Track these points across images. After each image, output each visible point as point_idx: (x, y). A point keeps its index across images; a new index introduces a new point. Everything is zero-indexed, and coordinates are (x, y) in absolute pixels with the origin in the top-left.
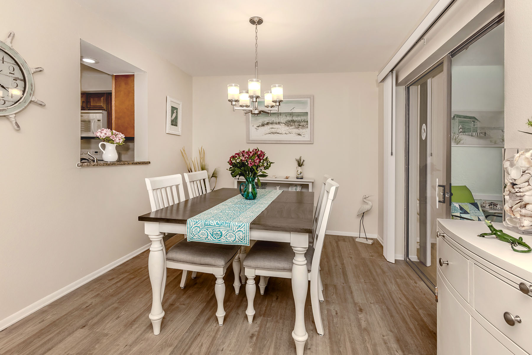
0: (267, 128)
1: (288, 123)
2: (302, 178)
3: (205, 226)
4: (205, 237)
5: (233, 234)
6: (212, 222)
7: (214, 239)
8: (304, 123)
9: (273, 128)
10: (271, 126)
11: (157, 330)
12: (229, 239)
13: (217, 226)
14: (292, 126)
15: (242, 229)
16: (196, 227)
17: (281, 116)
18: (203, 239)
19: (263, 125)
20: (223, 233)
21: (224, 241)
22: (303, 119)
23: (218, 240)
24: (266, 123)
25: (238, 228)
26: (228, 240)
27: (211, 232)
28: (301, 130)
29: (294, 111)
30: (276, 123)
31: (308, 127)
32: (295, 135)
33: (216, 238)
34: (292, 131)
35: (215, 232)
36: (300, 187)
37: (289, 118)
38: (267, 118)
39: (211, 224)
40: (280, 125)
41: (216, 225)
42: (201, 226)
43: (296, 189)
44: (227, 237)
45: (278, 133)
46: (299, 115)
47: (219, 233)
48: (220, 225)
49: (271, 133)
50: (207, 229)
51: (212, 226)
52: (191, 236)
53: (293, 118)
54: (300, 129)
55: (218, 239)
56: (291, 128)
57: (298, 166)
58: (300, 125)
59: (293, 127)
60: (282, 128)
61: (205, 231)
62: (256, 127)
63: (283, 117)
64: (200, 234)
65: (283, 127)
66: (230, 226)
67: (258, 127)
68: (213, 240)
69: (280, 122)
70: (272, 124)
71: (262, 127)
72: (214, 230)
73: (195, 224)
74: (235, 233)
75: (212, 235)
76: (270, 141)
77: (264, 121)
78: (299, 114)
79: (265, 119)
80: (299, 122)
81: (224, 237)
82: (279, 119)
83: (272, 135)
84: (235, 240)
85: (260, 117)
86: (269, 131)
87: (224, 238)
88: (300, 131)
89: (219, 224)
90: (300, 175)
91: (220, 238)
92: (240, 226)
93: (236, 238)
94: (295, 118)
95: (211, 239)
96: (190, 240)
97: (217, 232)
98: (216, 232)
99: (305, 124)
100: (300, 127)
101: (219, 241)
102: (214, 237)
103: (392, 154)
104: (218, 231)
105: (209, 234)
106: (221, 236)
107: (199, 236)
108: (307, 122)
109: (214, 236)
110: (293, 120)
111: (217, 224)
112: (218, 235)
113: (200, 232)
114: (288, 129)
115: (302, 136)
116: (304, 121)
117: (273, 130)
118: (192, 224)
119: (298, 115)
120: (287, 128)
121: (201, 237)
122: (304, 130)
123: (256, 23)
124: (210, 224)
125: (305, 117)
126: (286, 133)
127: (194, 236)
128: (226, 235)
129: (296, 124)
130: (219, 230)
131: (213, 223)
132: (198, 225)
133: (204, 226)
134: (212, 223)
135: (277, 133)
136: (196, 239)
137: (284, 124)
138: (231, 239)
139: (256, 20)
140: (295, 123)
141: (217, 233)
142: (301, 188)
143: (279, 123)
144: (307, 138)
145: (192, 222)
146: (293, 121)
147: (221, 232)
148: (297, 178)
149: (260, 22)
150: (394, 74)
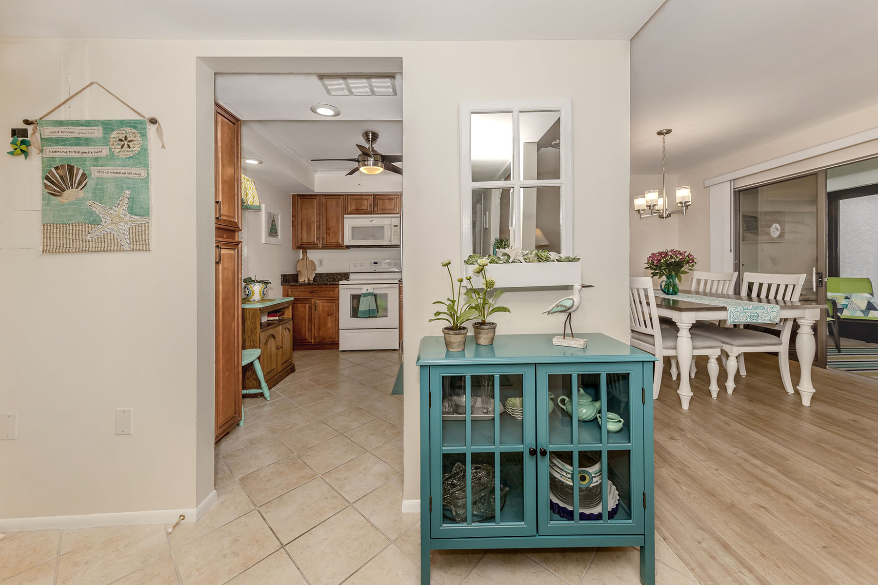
3: (744, 310)
4: (745, 319)
7: (753, 320)
15: (775, 310)
16: (736, 312)
18: (743, 321)
20: (760, 314)
21: (762, 321)
23: (757, 320)
26: (765, 319)
27: (749, 315)
35: (752, 315)
41: (754, 309)
42: (740, 310)
47: (756, 314)
48: (757, 308)
50: (746, 313)
51: (750, 310)
52: (732, 320)
55: (755, 319)
61: (744, 314)
66: (765, 308)
72: (751, 312)
73: (735, 310)
74: (769, 314)
75: (750, 317)
87: (761, 318)
92: (772, 308)
95: (750, 321)
96: (732, 323)
103: (731, 251)
105: (748, 317)
106: (758, 317)
109: (752, 318)
112: (755, 317)
113: (740, 316)
118: (732, 309)
123: (664, 134)
127: (735, 319)
128: (762, 316)
131: (750, 307)
132: (738, 310)
136: (737, 322)
139: (664, 131)
141: (754, 315)
147: (758, 314)
149: (669, 132)
150: (732, 181)
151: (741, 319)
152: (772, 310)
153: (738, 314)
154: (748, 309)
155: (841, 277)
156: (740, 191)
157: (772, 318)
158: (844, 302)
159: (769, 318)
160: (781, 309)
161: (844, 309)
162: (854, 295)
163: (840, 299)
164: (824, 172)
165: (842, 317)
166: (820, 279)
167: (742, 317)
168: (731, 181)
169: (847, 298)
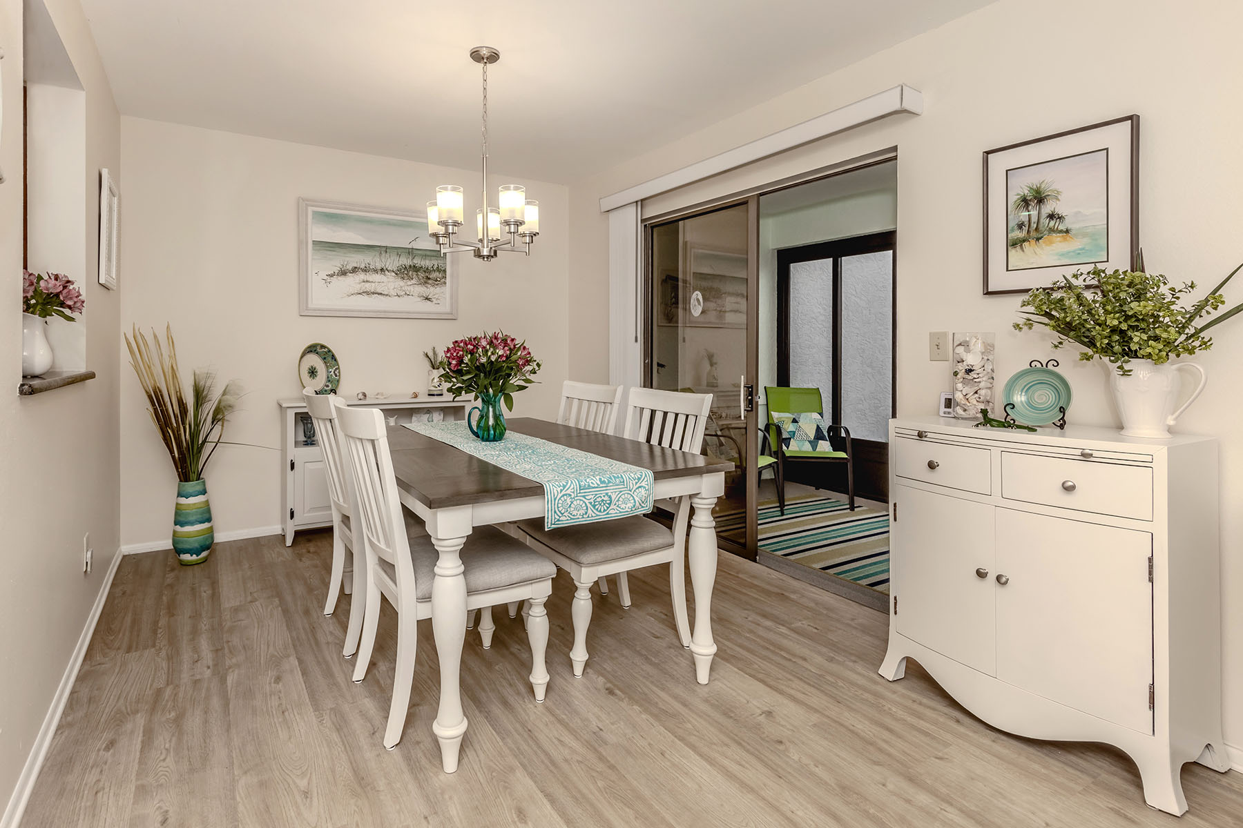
0: (353, 281)
1: (404, 272)
2: (442, 395)
3: (581, 491)
4: (582, 512)
5: (629, 496)
6: (592, 481)
7: (598, 513)
8: (438, 273)
9: (367, 281)
10: (362, 276)
11: (450, 761)
12: (623, 506)
13: (602, 487)
14: (412, 279)
15: (643, 484)
16: (563, 496)
17: (388, 255)
18: (578, 518)
19: (343, 273)
20: (613, 497)
21: (616, 513)
22: (436, 266)
23: (606, 512)
24: (350, 267)
25: (636, 483)
26: (623, 509)
27: (592, 501)
28: (432, 289)
29: (416, 245)
30: (375, 271)
31: (445, 283)
32: (419, 299)
33: (600, 511)
34: (412, 290)
35: (599, 499)
36: (440, 414)
37: (406, 261)
38: (353, 255)
39: (591, 485)
40: (385, 275)
41: (601, 485)
42: (573, 492)
43: (430, 420)
44: (620, 503)
45: (381, 294)
46: (428, 256)
47: (606, 498)
48: (608, 483)
49: (364, 292)
50: (584, 497)
51: (593, 488)
52: (555, 518)
53: (415, 261)
54: (429, 286)
55: (605, 510)
56: (409, 283)
57: (431, 369)
58: (429, 279)
59: (413, 281)
60: (389, 283)
61: (580, 500)
62: (326, 278)
63: (392, 258)
64: (572, 509)
65: (392, 279)
66: (623, 482)
67: (331, 276)
68: (597, 515)
69: (385, 268)
70: (366, 271)
71: (342, 278)
72: (596, 495)
73: (561, 491)
74: (631, 493)
75: (594, 506)
76: (361, 311)
77: (346, 263)
78: (428, 253)
79: (347, 259)
80: (427, 270)
81: (615, 504)
82: (383, 260)
83: (366, 297)
84: (634, 506)
85: (334, 253)
86: (358, 287)
87: (615, 507)
88: (430, 290)
89: (604, 482)
90: (439, 388)
91: (608, 508)
92: (639, 479)
93: (635, 502)
94: (418, 262)
95: (594, 515)
96: (553, 526)
97: (603, 498)
98: (601, 497)
99: (440, 275)
100: (430, 282)
101: (608, 514)
102: (597, 510)
103: (636, 341)
104: (604, 496)
105: (589, 505)
106: (610, 504)
107: (571, 514)
108: (445, 271)
109: (597, 507)
110: (414, 266)
111: (602, 482)
112: (604, 504)
113: (572, 505)
114: (404, 286)
115: (434, 303)
116: (438, 270)
117: (368, 287)
118: (555, 491)
119: (426, 256)
120: (401, 283)
121: (574, 515)
122: (438, 290)
123: (485, 61)
124: (589, 485)
125: (439, 262)
126: (397, 295)
127: (560, 515)
128: (618, 501)
129: (421, 274)
130: (607, 494)
131: (594, 482)
132: (568, 492)
133: (578, 492)
134: (592, 483)
135: (379, 294)
136: (565, 522)
137: (393, 274)
138: (627, 506)
139: (484, 52)
140: (419, 274)
141: (603, 500)
142: (442, 415)
143: (382, 270)
144: (444, 307)
145: (555, 489)
146: (415, 269)
147: (610, 497)
148: (429, 395)
149: (494, 57)
150: (639, 203)
151: (575, 513)
152: (638, 485)
153: (569, 501)
154: (590, 487)
155: (791, 386)
156: (653, 227)
157: (637, 504)
158: (791, 427)
159: (630, 505)
160: (655, 479)
161: (790, 439)
162: (803, 415)
163: (787, 423)
164: (756, 198)
165: (787, 454)
166: (750, 398)
167: (576, 509)
168: (637, 202)
169: (795, 421)
